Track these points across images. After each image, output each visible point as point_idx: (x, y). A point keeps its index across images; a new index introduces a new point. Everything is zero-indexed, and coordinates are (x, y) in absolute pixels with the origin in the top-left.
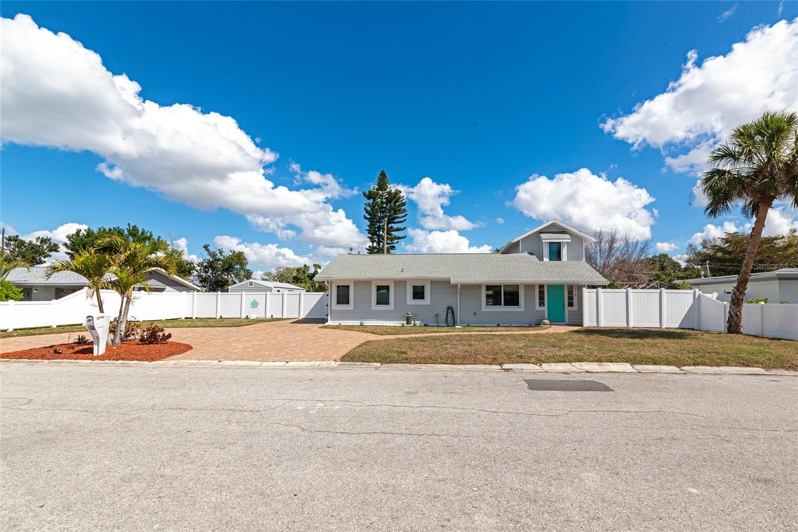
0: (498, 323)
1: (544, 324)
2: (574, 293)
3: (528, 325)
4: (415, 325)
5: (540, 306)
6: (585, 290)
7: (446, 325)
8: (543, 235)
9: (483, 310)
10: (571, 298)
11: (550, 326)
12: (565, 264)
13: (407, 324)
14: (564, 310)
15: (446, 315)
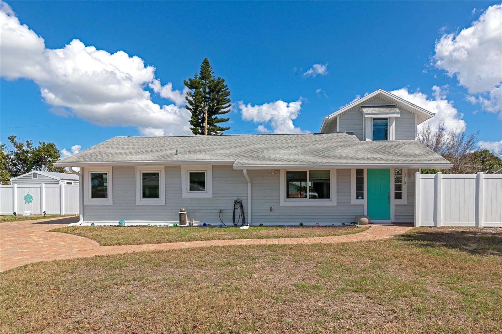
0: (301, 221)
1: (362, 223)
2: (403, 181)
3: (341, 224)
4: (191, 225)
5: (357, 198)
6: (419, 175)
7: (232, 224)
8: (365, 109)
9: (281, 204)
10: (398, 188)
11: (369, 225)
12: (393, 143)
13: (181, 224)
14: (389, 203)
15: (233, 211)
